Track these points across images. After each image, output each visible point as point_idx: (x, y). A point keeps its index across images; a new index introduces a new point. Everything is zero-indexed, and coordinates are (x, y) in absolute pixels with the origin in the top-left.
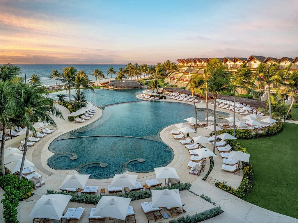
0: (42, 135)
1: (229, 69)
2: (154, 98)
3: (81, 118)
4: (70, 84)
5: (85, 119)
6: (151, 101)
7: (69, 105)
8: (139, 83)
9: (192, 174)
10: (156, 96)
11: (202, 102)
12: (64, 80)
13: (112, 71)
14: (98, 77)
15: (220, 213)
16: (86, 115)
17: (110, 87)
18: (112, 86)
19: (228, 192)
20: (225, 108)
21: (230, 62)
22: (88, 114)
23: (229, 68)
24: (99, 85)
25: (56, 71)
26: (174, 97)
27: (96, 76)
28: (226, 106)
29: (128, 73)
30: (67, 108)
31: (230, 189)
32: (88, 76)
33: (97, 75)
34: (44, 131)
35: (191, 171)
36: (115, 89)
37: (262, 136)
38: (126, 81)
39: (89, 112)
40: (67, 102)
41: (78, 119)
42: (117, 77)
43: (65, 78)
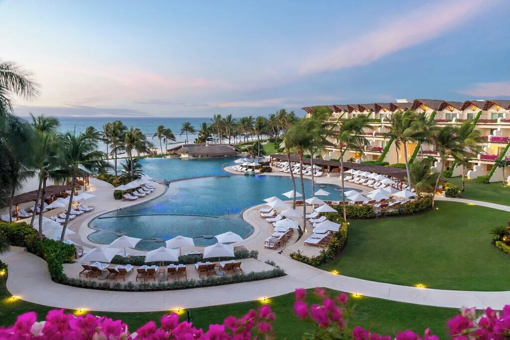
0: (78, 213)
1: (382, 122)
2: (253, 170)
3: (133, 195)
4: (117, 146)
5: (137, 196)
6: (247, 175)
7: (114, 179)
8: (234, 149)
9: (268, 248)
10: (257, 168)
11: (328, 175)
12: (107, 140)
13: (188, 128)
14: (163, 139)
15: (283, 276)
16: (140, 190)
17: (183, 156)
18: (187, 153)
19: (302, 261)
20: (360, 184)
21: (385, 111)
22: (144, 190)
23: (382, 120)
24: (165, 152)
25: (92, 128)
26: (285, 169)
27: (160, 137)
28: (362, 180)
29: (215, 132)
30: (111, 184)
31: (304, 259)
32: (147, 137)
33: (162, 135)
34: (80, 208)
35: (267, 245)
36: (191, 157)
37: (392, 215)
38: (210, 145)
39: (144, 188)
40: (111, 175)
41: (128, 196)
42: (196, 140)
43: (110, 137)
